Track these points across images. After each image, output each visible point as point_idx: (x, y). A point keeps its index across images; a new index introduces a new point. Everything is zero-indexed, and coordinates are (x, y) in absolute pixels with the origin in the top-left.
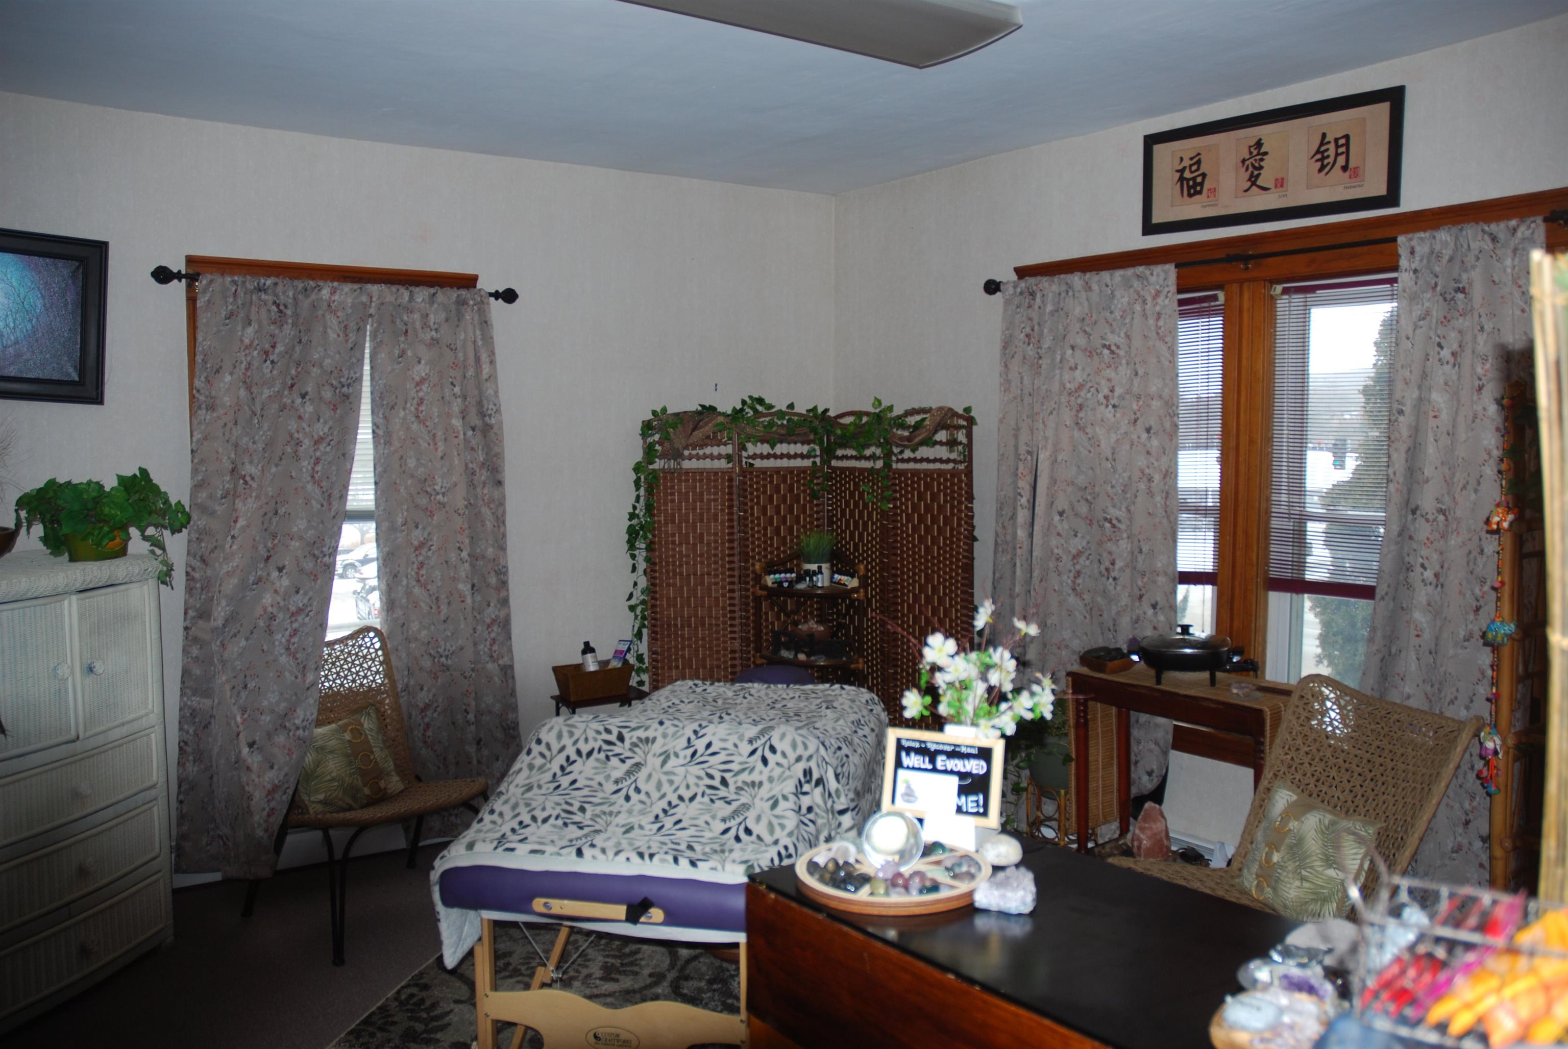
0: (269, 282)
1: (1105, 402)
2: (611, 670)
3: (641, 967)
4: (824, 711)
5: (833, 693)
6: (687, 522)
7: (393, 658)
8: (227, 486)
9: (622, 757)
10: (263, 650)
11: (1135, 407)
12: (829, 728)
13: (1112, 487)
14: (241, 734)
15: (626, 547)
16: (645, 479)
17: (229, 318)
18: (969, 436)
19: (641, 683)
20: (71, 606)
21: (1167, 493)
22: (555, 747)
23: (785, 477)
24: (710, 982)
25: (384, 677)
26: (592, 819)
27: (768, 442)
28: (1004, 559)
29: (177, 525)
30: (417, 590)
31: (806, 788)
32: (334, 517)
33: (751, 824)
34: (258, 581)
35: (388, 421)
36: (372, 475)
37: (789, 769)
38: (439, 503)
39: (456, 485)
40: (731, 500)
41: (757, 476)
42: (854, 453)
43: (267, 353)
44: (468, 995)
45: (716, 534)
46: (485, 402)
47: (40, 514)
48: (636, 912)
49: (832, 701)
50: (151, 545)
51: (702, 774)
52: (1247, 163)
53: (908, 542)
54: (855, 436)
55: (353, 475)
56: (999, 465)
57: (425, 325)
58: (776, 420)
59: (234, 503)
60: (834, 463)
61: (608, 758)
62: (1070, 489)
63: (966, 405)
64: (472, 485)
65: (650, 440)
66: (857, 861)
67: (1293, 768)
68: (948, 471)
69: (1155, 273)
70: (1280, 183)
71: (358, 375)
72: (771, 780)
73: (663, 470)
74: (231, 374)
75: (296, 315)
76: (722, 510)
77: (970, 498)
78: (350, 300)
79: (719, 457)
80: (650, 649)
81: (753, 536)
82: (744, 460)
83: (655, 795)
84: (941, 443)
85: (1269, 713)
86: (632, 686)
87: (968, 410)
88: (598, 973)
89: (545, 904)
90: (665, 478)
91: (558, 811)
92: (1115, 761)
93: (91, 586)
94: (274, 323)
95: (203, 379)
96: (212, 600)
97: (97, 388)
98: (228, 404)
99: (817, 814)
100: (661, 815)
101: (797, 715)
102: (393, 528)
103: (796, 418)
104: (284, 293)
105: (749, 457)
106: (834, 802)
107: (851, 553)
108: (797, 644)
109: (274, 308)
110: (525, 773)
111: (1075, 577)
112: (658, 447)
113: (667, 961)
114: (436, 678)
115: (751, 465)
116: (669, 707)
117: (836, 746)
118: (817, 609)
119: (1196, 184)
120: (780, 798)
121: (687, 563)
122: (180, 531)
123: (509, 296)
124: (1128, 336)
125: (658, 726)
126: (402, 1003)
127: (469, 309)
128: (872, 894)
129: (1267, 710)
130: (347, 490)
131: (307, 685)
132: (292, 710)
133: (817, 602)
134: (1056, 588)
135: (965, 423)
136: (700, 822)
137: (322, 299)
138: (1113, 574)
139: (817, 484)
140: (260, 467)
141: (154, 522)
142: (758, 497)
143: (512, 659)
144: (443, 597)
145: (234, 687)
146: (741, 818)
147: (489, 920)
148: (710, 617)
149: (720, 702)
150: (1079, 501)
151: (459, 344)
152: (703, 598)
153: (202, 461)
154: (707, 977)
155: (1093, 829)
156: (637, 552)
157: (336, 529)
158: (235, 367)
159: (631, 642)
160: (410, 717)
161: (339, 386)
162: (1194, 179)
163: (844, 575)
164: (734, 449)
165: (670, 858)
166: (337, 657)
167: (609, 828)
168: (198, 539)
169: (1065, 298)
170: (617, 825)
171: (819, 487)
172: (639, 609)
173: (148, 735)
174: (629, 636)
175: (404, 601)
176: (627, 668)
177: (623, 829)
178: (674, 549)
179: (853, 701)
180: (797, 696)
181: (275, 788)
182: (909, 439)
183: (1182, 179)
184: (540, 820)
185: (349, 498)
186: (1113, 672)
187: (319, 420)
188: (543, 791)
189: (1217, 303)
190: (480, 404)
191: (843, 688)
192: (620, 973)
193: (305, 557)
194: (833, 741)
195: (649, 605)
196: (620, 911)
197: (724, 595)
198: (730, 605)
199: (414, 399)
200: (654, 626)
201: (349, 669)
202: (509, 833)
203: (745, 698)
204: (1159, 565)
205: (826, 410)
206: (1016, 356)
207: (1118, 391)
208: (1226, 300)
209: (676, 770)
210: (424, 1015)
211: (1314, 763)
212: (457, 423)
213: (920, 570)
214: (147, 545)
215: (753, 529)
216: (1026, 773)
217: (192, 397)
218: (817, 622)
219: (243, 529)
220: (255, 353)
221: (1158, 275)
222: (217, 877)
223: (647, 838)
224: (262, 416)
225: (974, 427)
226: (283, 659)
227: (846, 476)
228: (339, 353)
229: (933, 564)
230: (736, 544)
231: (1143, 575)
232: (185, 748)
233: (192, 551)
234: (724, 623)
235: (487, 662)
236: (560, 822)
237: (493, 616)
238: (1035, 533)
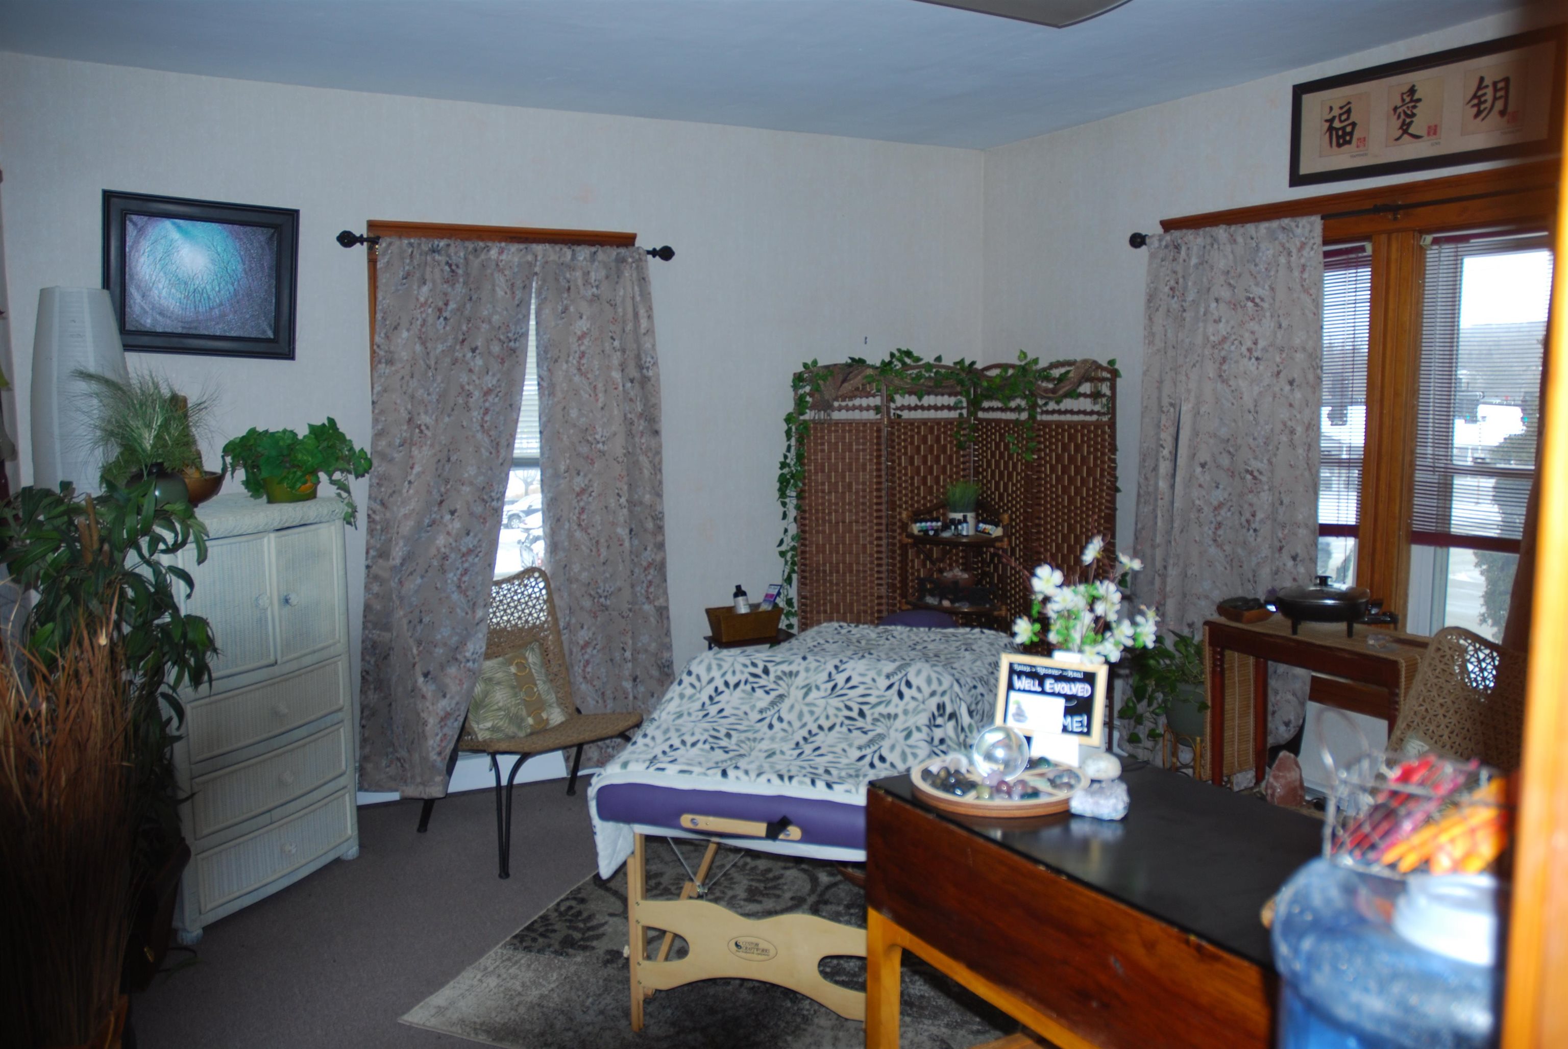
0: (442, 243)
1: (1248, 354)
2: (761, 612)
3: (783, 891)
4: (962, 653)
5: (973, 637)
6: (836, 471)
7: (556, 598)
8: (404, 434)
9: (767, 689)
10: (436, 588)
11: (1278, 359)
12: (965, 668)
13: (1254, 439)
14: (417, 666)
15: (777, 495)
16: (796, 429)
17: (406, 278)
18: (1113, 388)
19: (790, 626)
20: (270, 542)
21: (1309, 445)
22: (705, 678)
23: (932, 428)
24: (848, 907)
25: (548, 614)
26: (737, 745)
27: (915, 394)
28: (1146, 510)
29: (361, 470)
30: (578, 534)
31: (939, 721)
32: (502, 464)
33: (885, 752)
34: (433, 523)
35: (552, 374)
36: (537, 424)
37: (923, 702)
38: (600, 451)
39: (615, 434)
40: (879, 450)
41: (905, 427)
42: (1000, 405)
43: (440, 310)
44: (621, 910)
45: (864, 483)
46: (643, 356)
47: (243, 459)
48: (776, 829)
49: (971, 644)
50: (338, 489)
51: (841, 706)
52: (1399, 110)
53: (1052, 492)
54: (1001, 388)
55: (520, 425)
56: (1143, 417)
57: (586, 283)
58: (923, 372)
59: (410, 451)
60: (981, 415)
61: (753, 689)
62: (1212, 441)
63: (1110, 358)
64: (630, 434)
65: (801, 391)
66: (968, 771)
67: (1427, 719)
68: (1092, 423)
69: (1300, 225)
70: (1433, 130)
71: (523, 330)
72: (906, 712)
73: (813, 421)
74: (408, 330)
75: (467, 274)
76: (871, 460)
77: (1114, 449)
78: (516, 259)
79: (868, 408)
80: (799, 594)
81: (900, 485)
82: (892, 412)
83: (797, 724)
84: (1085, 395)
85: (1404, 665)
86: (781, 629)
87: (1112, 362)
88: (743, 895)
89: (692, 820)
90: (815, 429)
91: (706, 736)
92: (1252, 710)
93: (287, 525)
94: (447, 282)
95: (382, 335)
96: (390, 540)
97: (290, 345)
98: (405, 358)
99: (949, 746)
100: (802, 742)
101: (936, 656)
102: (556, 475)
103: (943, 371)
104: (456, 253)
105: (897, 408)
106: (966, 736)
107: (996, 503)
108: (942, 590)
109: (447, 268)
110: (677, 701)
111: (1216, 529)
112: (808, 399)
113: (808, 887)
114: (595, 617)
115: (899, 416)
116: (815, 646)
117: (971, 685)
118: (962, 557)
119: (1345, 133)
120: (914, 729)
121: (836, 511)
122: (363, 476)
123: (666, 253)
124: (1272, 289)
125: (801, 661)
126: (561, 914)
127: (628, 267)
128: (978, 798)
129: (1402, 661)
130: (514, 439)
131: (476, 621)
132: (463, 643)
133: (962, 551)
134: (1197, 539)
135: (1109, 376)
136: (838, 750)
137: (490, 258)
138: (1253, 526)
139: (964, 435)
140: (434, 417)
141: (340, 467)
142: (906, 448)
143: (667, 600)
144: (602, 540)
145: (410, 622)
146: (877, 747)
147: (641, 835)
148: (858, 563)
149: (863, 642)
150: (1221, 453)
151: (619, 300)
152: (851, 545)
153: (382, 412)
154: (845, 903)
155: (1229, 777)
156: (787, 500)
157: (503, 475)
158: (411, 324)
159: (781, 586)
160: (571, 653)
161: (506, 340)
162: (1343, 128)
163: (989, 524)
164: (882, 400)
165: (808, 781)
166: (505, 595)
167: (753, 753)
168: (378, 484)
169: (1209, 251)
170: (760, 751)
171: (966, 438)
172: (789, 555)
173: (335, 662)
174: (779, 581)
175: (566, 544)
176: (777, 610)
177: (766, 754)
178: (823, 498)
179: (992, 644)
180: (937, 638)
181: (447, 715)
182: (1054, 391)
183: (1331, 129)
184: (689, 744)
185: (516, 445)
186: (1250, 622)
187: (487, 373)
188: (693, 718)
189: (1365, 254)
190: (638, 357)
191: (982, 632)
192: (763, 895)
193: (475, 501)
194: (969, 680)
195: (799, 551)
196: (760, 828)
197: (871, 543)
198: (878, 552)
199: (576, 352)
200: (803, 571)
201: (516, 607)
202: (660, 755)
203: (887, 639)
204: (1300, 517)
205: (973, 363)
206: (1160, 309)
207: (1262, 344)
208: (1374, 251)
209: (817, 702)
210: (581, 925)
211: (1449, 715)
212: (616, 375)
213: (1063, 520)
214: (333, 490)
215: (900, 478)
216: (1163, 720)
217: (373, 352)
218: (963, 570)
219: (419, 475)
220: (430, 311)
221: (1304, 227)
222: (395, 796)
223: (787, 763)
224: (436, 369)
225: (1118, 380)
226: (455, 596)
227: (992, 428)
228: (507, 309)
229: (1076, 514)
230: (883, 493)
231: (1284, 527)
232: (367, 677)
233: (373, 495)
234: (871, 569)
235: (644, 604)
236: (707, 746)
237: (650, 560)
238: (1176, 484)
